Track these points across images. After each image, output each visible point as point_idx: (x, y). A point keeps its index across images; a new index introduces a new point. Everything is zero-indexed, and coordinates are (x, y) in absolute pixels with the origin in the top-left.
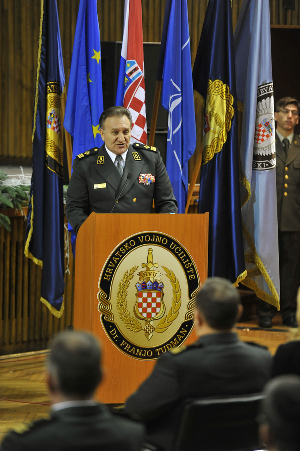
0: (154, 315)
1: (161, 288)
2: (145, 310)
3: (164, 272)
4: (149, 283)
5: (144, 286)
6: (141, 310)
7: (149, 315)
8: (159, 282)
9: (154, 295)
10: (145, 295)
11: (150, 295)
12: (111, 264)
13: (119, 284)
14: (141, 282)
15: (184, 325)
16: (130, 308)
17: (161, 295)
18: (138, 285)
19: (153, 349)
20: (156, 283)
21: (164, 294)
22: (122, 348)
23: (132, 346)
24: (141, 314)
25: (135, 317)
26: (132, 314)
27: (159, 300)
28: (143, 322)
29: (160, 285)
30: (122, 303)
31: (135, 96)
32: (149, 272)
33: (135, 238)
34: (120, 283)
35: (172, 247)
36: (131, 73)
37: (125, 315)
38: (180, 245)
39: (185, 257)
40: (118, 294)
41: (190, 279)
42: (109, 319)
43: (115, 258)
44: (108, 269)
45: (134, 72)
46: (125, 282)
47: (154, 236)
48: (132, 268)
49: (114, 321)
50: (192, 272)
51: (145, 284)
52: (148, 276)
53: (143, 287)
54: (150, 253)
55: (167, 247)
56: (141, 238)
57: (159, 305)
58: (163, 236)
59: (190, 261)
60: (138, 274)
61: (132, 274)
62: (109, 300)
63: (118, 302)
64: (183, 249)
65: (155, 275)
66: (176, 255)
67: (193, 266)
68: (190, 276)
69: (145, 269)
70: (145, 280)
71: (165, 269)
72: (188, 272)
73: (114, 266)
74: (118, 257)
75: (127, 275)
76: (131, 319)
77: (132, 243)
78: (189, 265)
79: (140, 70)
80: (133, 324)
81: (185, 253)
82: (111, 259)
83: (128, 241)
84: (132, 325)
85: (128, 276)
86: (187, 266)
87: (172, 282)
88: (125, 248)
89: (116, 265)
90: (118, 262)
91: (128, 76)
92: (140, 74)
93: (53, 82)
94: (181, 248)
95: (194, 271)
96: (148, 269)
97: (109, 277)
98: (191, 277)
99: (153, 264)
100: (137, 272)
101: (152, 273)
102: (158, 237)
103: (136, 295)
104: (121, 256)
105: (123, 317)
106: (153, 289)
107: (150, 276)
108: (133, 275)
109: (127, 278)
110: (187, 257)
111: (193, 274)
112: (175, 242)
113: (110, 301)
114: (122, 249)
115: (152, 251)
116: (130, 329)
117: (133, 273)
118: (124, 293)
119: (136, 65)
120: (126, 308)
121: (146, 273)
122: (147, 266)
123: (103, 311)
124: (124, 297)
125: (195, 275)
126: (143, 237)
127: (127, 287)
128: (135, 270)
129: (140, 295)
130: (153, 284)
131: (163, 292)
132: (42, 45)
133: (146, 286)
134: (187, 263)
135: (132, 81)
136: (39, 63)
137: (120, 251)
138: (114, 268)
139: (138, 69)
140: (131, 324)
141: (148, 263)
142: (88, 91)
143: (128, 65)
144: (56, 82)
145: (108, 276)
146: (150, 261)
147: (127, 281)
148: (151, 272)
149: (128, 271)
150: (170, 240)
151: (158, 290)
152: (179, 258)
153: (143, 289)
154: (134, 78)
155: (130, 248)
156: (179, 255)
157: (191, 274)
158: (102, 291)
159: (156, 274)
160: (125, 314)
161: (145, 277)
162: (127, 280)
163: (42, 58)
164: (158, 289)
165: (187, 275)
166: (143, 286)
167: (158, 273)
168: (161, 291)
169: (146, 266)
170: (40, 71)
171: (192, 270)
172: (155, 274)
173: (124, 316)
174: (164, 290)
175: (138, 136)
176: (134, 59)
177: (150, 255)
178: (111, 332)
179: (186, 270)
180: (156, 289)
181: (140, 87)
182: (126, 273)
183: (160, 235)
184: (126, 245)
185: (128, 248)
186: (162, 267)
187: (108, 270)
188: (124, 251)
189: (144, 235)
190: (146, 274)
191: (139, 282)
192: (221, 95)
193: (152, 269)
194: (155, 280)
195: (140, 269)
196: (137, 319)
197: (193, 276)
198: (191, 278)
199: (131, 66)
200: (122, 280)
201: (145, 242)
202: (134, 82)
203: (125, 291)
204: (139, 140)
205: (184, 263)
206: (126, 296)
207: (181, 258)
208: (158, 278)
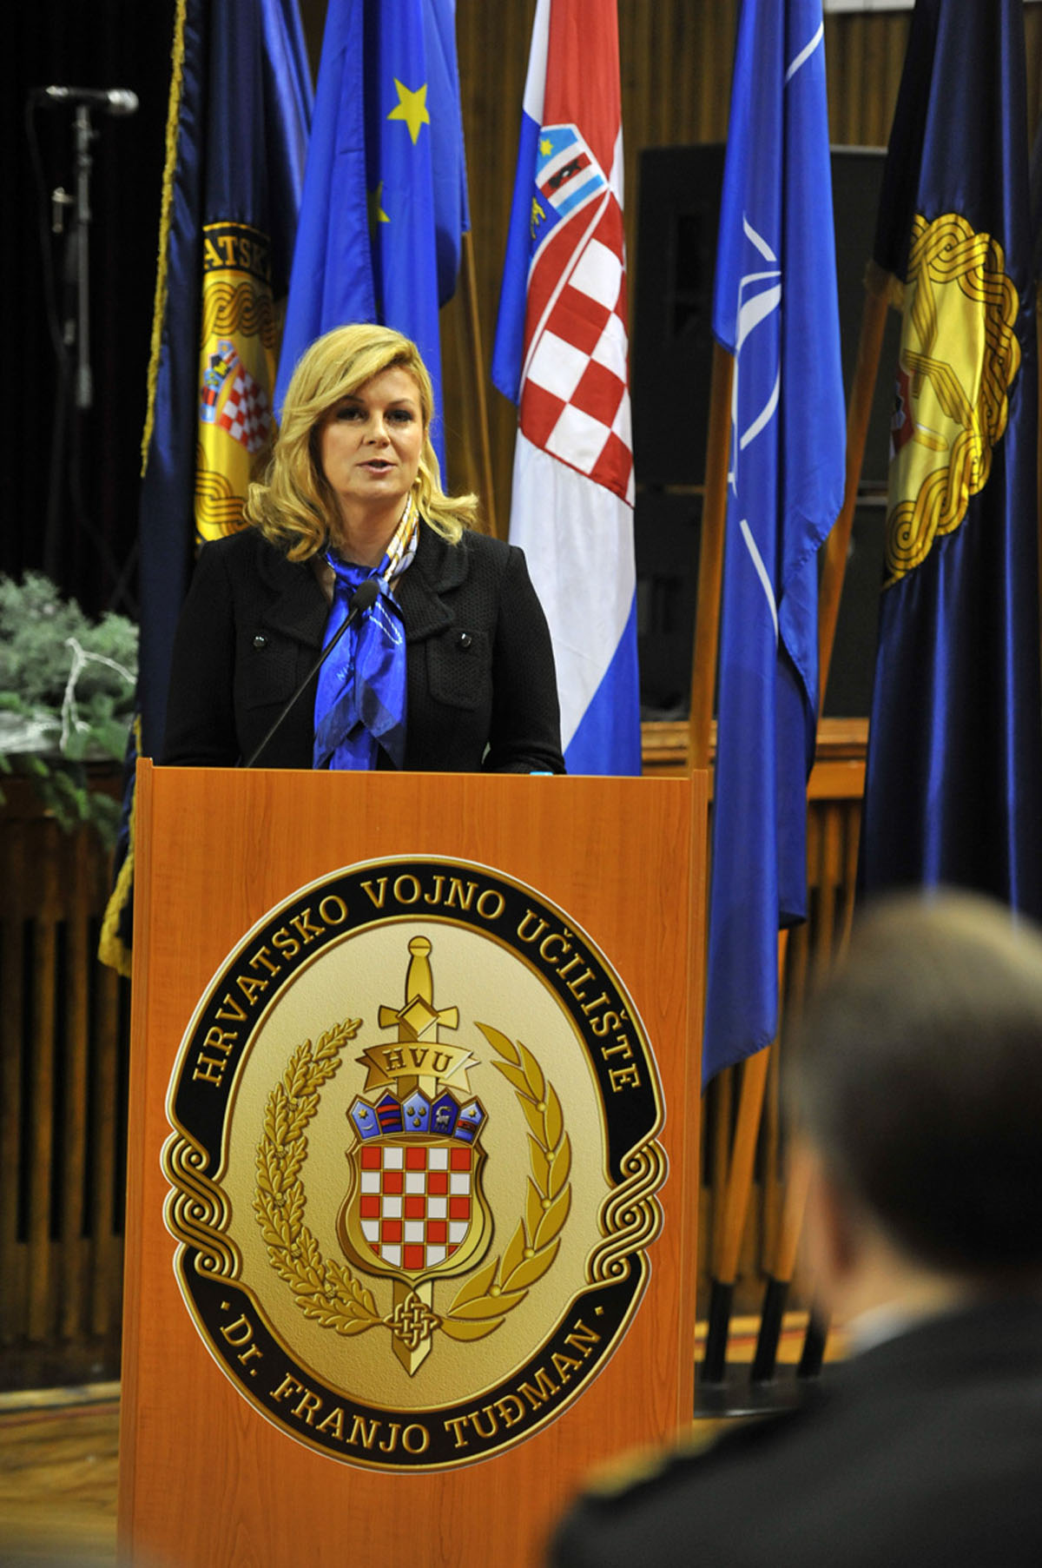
0: (435, 1254)
1: (473, 1128)
2: (391, 1232)
3: (488, 1053)
4: (412, 1102)
5: (389, 1117)
6: (371, 1230)
7: (414, 1256)
8: (461, 1098)
9: (438, 1158)
10: (393, 1158)
11: (416, 1160)
12: (228, 1009)
13: (264, 1102)
14: (374, 1096)
15: (582, 1306)
16: (321, 1220)
17: (472, 1159)
18: (359, 1110)
19: (433, 1420)
20: (448, 1101)
21: (484, 1158)
22: (282, 1409)
23: (332, 1399)
24: (376, 1249)
25: (343, 1261)
26: (331, 1250)
27: (460, 1184)
28: (383, 1289)
29: (468, 1112)
30: (279, 1196)
31: (573, 283)
32: (413, 1052)
33: (347, 887)
34: (273, 1099)
35: (529, 930)
36: (556, 182)
37: (297, 1254)
38: (566, 926)
39: (589, 980)
40: (262, 1151)
41: (616, 1089)
42: (220, 1271)
43: (248, 980)
44: (213, 1029)
45: (570, 176)
46: (297, 1096)
47: (439, 880)
48: (329, 1027)
49: (244, 1279)
50: (625, 1056)
51: (396, 1107)
52: (411, 1070)
53: (385, 1123)
54: (418, 958)
55: (503, 931)
56: (375, 888)
57: (460, 1208)
58: (484, 881)
59: (616, 1004)
60: (358, 1060)
61: (329, 1058)
62: (215, 1178)
63: (262, 1190)
64: (578, 945)
65: (440, 1066)
66: (548, 972)
67: (628, 1028)
68: (612, 1074)
69: (392, 1035)
70: (394, 1089)
71: (494, 1036)
72: (606, 1053)
73: (242, 1017)
74: (262, 973)
75: (306, 1063)
76: (325, 1270)
77: (333, 910)
78: (611, 1021)
79: (595, 169)
80: (336, 1296)
81: (590, 961)
82: (227, 984)
83: (311, 900)
84: (328, 1300)
85: (312, 1065)
86: (600, 1026)
87: (528, 1098)
88: (294, 932)
89: (253, 1013)
90: (264, 997)
91: (542, 196)
92: (595, 183)
93: (226, 225)
94: (569, 941)
95: (633, 1051)
96: (408, 1034)
97: (216, 1071)
98: (618, 1079)
99: (435, 1013)
100: (354, 1049)
101: (430, 1057)
102: (455, 883)
103: (349, 1156)
104: (275, 971)
105: (284, 1262)
106: (433, 1131)
107: (416, 1071)
108: (334, 1060)
109: (305, 1075)
110: (601, 983)
111: (627, 1064)
112: (542, 911)
113: (222, 1185)
114: (281, 938)
115: (426, 952)
116: (320, 1320)
117: (337, 1053)
118: (289, 1148)
119: (580, 147)
120: (299, 1219)
121: (399, 1053)
122: (402, 1024)
123: (189, 1230)
124: (292, 1167)
125: (638, 1067)
126: (382, 881)
127: (307, 1117)
128: (345, 1039)
129: (367, 1159)
130: (435, 1108)
131: (479, 1147)
132: (186, 65)
133: (398, 1114)
134: (600, 1011)
135: (559, 218)
136: (170, 142)
137: (270, 945)
138: (244, 1029)
139: (588, 163)
140: (323, 1294)
141: (409, 1006)
142: (369, 260)
143: (545, 147)
144: (242, 222)
145: (211, 1063)
146: (420, 1000)
147: (306, 1091)
148: (425, 1052)
149: (310, 1043)
150: (519, 901)
151: (458, 1138)
152: (559, 987)
153: (386, 1130)
154: (567, 205)
155: (319, 931)
156: (562, 972)
157: (618, 1062)
158: (185, 1133)
159: (449, 1058)
160: (294, 1247)
161: (391, 1074)
162: (305, 1086)
163: (182, 122)
164: (458, 1132)
165: (601, 1068)
166: (382, 1116)
167: (460, 1058)
168: (470, 1142)
169: (396, 1021)
170: (178, 179)
171: (626, 1045)
172: (442, 1060)
173: (292, 1259)
174: (487, 1139)
175: (583, 454)
176: (569, 121)
177: (420, 966)
178: (226, 1331)
179: (593, 1044)
180: (446, 1130)
181: (594, 241)
182: (300, 1051)
183: (465, 875)
184: (301, 921)
185: (310, 933)
186: (478, 1025)
187: (215, 1037)
188: (290, 948)
189: (391, 871)
190: (400, 1060)
191: (366, 1096)
192: (962, 279)
193: (430, 1036)
194: (441, 1088)
195: (372, 1036)
196: (355, 1273)
197: (631, 1075)
198: (618, 1084)
199: (555, 152)
200: (282, 1087)
201: (393, 908)
202: (566, 220)
203: (296, 1139)
204: (588, 471)
205: (586, 1008)
206: (299, 1161)
207: (572, 985)
208: (457, 1080)
